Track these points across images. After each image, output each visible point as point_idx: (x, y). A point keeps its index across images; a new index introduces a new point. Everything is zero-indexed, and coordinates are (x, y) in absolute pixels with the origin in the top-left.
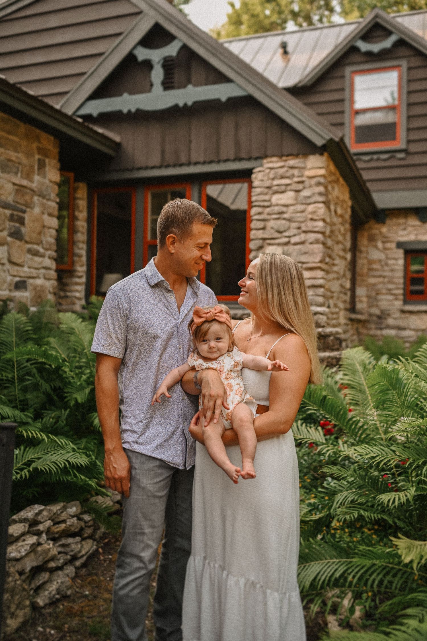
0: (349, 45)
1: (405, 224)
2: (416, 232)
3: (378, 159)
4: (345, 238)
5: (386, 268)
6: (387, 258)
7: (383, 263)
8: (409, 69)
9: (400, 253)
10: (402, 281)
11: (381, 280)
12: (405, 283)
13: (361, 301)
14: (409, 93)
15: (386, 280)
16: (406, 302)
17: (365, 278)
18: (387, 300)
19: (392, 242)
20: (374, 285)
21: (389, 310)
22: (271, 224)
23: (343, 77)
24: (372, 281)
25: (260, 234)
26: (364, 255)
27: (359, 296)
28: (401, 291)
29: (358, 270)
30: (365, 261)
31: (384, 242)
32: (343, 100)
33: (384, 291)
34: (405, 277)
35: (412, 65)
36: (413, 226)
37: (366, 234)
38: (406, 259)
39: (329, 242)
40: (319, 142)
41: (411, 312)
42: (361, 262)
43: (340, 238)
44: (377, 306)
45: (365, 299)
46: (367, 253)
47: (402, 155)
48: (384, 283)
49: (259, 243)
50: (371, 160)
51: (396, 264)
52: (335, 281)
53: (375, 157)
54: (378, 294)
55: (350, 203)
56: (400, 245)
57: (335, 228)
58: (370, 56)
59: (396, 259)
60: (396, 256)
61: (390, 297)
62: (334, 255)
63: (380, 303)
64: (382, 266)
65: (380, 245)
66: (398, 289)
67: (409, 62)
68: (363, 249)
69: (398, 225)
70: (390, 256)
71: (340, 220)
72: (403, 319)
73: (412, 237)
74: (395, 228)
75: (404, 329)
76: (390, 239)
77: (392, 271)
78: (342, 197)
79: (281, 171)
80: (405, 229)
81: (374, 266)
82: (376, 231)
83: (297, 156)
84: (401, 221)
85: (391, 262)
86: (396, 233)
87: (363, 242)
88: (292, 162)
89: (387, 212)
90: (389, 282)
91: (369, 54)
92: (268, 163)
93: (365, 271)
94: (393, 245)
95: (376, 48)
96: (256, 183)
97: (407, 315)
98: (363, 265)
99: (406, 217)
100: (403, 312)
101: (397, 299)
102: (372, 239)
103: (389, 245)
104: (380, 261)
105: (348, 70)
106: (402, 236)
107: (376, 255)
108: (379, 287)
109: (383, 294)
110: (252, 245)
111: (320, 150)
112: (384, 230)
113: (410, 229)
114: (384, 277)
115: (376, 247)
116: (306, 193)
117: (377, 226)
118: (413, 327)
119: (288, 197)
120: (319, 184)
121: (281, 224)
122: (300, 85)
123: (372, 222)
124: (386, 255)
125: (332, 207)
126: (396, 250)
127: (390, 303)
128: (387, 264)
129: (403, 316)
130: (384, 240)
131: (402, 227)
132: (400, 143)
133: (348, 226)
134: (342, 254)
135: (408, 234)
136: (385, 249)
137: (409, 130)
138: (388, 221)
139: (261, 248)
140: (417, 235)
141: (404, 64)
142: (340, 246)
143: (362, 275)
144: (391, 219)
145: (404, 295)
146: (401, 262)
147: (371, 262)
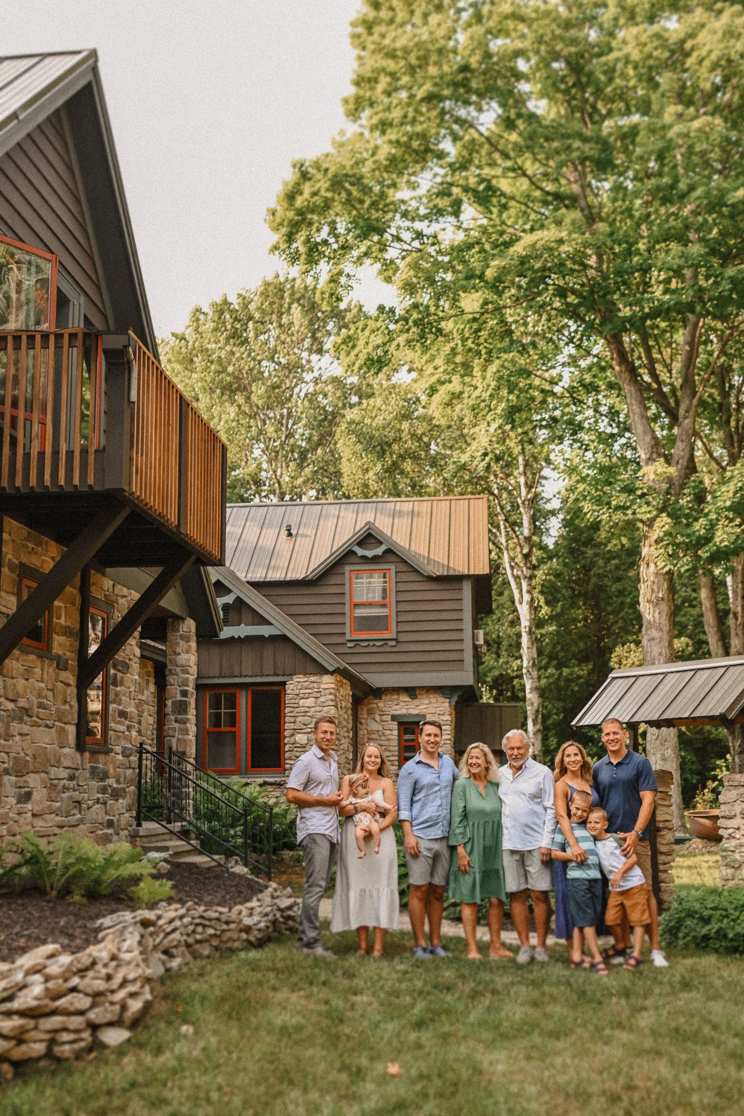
0: (349, 548)
1: (398, 700)
2: (406, 707)
3: (374, 645)
4: (349, 723)
5: (383, 738)
6: (384, 729)
7: (381, 733)
8: (397, 572)
9: (394, 725)
10: (396, 749)
12: (399, 751)
14: (397, 592)
19: (388, 715)
22: (300, 719)
23: (344, 574)
25: (292, 726)
26: (364, 726)
28: (396, 757)
29: (359, 740)
30: (365, 732)
31: (381, 715)
32: (344, 594)
34: (399, 745)
35: (399, 569)
36: (404, 702)
37: (365, 708)
38: (399, 729)
40: (331, 669)
42: (362, 733)
43: (344, 723)
46: (367, 724)
47: (393, 643)
49: (291, 732)
50: (368, 646)
51: (392, 735)
53: (372, 643)
55: (352, 693)
56: (394, 718)
57: (341, 718)
59: (391, 730)
60: (391, 727)
64: (380, 736)
65: (377, 718)
66: (393, 756)
67: (396, 567)
68: (363, 721)
69: (392, 701)
70: (387, 727)
71: (345, 710)
73: (404, 711)
74: (390, 703)
76: (386, 713)
77: (389, 740)
79: (306, 684)
80: (398, 704)
81: (373, 736)
82: (374, 706)
83: (316, 674)
84: (395, 697)
85: (388, 732)
86: (390, 707)
87: (363, 715)
88: (313, 678)
89: (383, 689)
91: (364, 558)
92: (296, 678)
94: (389, 718)
95: (370, 554)
96: (288, 691)
98: (364, 734)
99: (399, 695)
102: (370, 712)
103: (384, 718)
104: (378, 731)
105: (347, 569)
106: (396, 710)
107: (374, 726)
110: (286, 733)
111: (332, 673)
112: (381, 705)
113: (402, 704)
115: (374, 720)
116: (322, 699)
117: (375, 701)
119: (310, 702)
120: (331, 694)
121: (306, 719)
123: (370, 698)
124: (383, 726)
125: (339, 705)
126: (391, 722)
128: (384, 734)
130: (382, 713)
131: (396, 702)
132: (391, 634)
133: (350, 712)
135: (400, 709)
136: (382, 721)
137: (398, 623)
138: (384, 697)
139: (293, 735)
140: (407, 709)
141: (393, 568)
144: (386, 696)
146: (396, 732)
147: (370, 732)
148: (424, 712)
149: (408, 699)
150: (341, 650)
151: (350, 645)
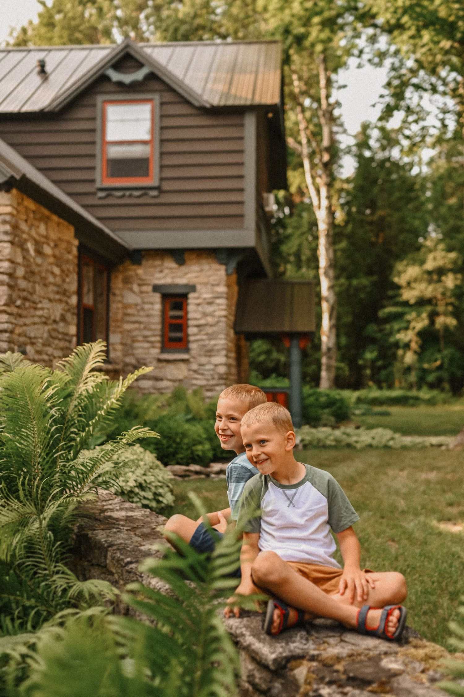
0: (99, 73)
1: (162, 265)
2: (172, 275)
3: (130, 196)
4: (64, 281)
5: (142, 313)
6: (144, 303)
7: (139, 308)
8: (162, 104)
9: (157, 297)
10: (159, 327)
11: (136, 326)
12: (163, 330)
13: (115, 350)
14: (162, 128)
15: (142, 326)
16: (163, 349)
17: (119, 324)
18: (143, 348)
19: (148, 285)
20: (129, 331)
21: (145, 359)
23: (94, 106)
24: (127, 327)
26: (119, 298)
27: (113, 344)
28: (158, 338)
29: (111, 315)
30: (120, 305)
31: (140, 285)
32: (93, 131)
33: (140, 338)
34: (163, 323)
35: (164, 100)
36: (171, 268)
37: (120, 277)
38: (163, 303)
39: (22, 284)
41: (168, 361)
42: (115, 306)
44: (133, 355)
45: (119, 347)
46: (122, 296)
47: (155, 193)
48: (139, 329)
50: (123, 196)
51: (152, 309)
52: (40, 326)
53: (128, 193)
54: (133, 341)
55: (76, 242)
56: (156, 288)
57: (36, 270)
58: (121, 86)
59: (152, 304)
60: (152, 300)
61: (146, 345)
62: (35, 298)
63: (136, 352)
64: (138, 311)
65: (135, 288)
66: (154, 336)
67: (161, 97)
68: (117, 292)
69: (155, 267)
70: (146, 300)
71: (52, 260)
72: (160, 368)
73: (168, 280)
74: (152, 270)
75: (161, 379)
76: (145, 282)
77: (148, 316)
78: (53, 235)
80: (161, 271)
81: (130, 311)
82: (132, 273)
84: (158, 262)
85: (146, 306)
86: (152, 275)
87: (118, 284)
89: (143, 253)
90: (145, 328)
91: (120, 84)
93: (120, 316)
94: (150, 288)
95: (127, 78)
97: (164, 364)
98: (118, 309)
99: (162, 259)
100: (160, 361)
101: (153, 347)
102: (127, 281)
103: (145, 288)
104: (136, 305)
105: (100, 99)
106: (158, 279)
107: (131, 298)
108: (136, 333)
109: (139, 341)
112: (140, 271)
113: (166, 271)
114: (140, 323)
115: (131, 290)
117: (134, 267)
118: (169, 377)
120: (5, 222)
122: (47, 110)
123: (127, 263)
124: (143, 299)
125: (30, 246)
126: (152, 294)
127: (146, 351)
128: (143, 309)
129: (160, 365)
130: (141, 282)
131: (158, 269)
132: (153, 181)
134: (57, 297)
135: (164, 277)
136: (142, 292)
137: (162, 167)
138: (144, 262)
140: (173, 278)
141: (156, 97)
142: (51, 288)
143: (117, 321)
144: (147, 260)
145: (163, 342)
146: (158, 307)
147: (126, 306)
148: (193, 281)
149: (174, 265)
150: (90, 201)
151: (101, 194)
